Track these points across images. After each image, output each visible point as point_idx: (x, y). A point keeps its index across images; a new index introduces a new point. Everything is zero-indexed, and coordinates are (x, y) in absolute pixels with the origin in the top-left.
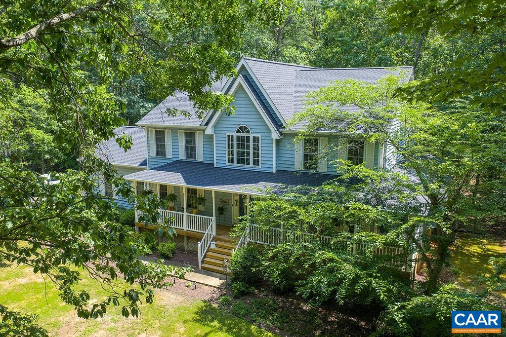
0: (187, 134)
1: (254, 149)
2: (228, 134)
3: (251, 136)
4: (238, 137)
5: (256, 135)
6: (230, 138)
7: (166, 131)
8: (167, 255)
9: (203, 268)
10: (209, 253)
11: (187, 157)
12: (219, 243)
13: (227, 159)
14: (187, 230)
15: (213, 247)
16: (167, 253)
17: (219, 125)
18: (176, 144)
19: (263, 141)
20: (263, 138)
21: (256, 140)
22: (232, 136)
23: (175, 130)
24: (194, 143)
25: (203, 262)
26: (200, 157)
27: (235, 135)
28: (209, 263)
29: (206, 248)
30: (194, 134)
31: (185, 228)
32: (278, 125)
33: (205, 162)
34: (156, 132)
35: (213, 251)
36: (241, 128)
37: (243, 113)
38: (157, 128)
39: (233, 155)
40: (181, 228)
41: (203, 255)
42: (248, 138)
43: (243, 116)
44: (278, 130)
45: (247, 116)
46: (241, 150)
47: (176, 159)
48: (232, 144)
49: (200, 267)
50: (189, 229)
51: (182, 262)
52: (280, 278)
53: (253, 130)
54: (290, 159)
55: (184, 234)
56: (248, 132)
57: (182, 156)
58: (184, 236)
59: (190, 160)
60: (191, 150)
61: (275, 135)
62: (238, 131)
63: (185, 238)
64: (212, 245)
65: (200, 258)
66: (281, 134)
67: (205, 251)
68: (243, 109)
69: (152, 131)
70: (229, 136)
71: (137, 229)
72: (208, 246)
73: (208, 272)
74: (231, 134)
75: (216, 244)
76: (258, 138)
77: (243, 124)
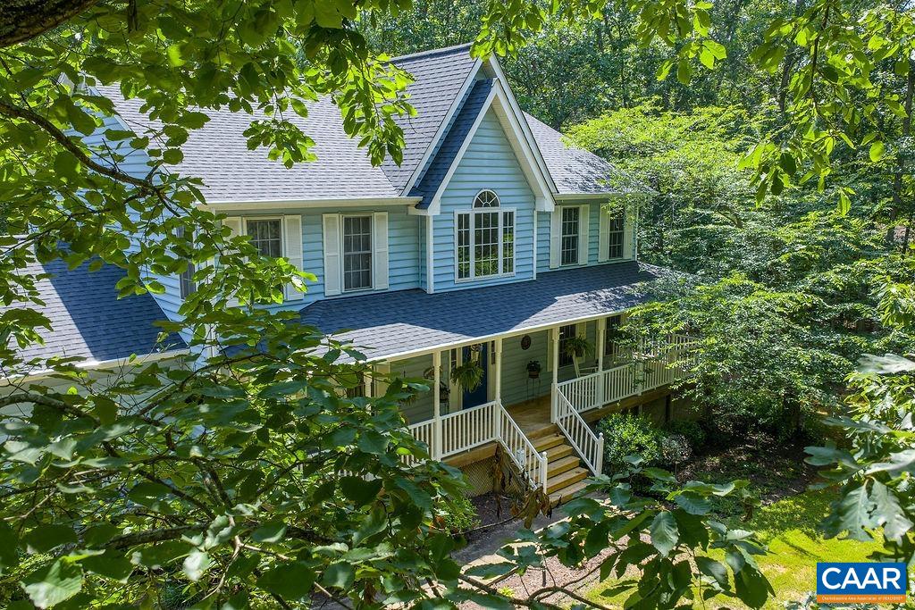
0: (348, 224)
2: (458, 211)
4: (478, 216)
5: (508, 210)
6: (463, 220)
7: (285, 220)
13: (456, 270)
19: (521, 220)
20: (520, 213)
21: (508, 217)
22: (467, 216)
23: (312, 215)
24: (366, 247)
26: (381, 279)
27: (472, 212)
33: (391, 289)
34: (251, 225)
36: (483, 196)
37: (486, 163)
39: (468, 259)
42: (495, 216)
43: (486, 170)
46: (482, 245)
48: (467, 233)
53: (503, 200)
56: (495, 204)
62: (478, 204)
70: (460, 216)
74: (464, 212)
76: (511, 214)
77: (486, 188)
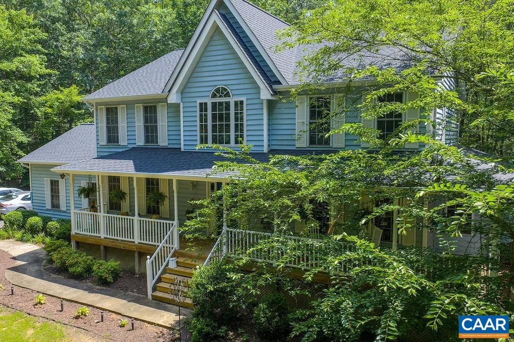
0: (146, 109)
1: (236, 119)
2: (199, 101)
3: (232, 100)
4: (214, 105)
5: (239, 99)
6: (203, 107)
7: (120, 107)
8: (106, 278)
9: (155, 298)
10: (167, 276)
11: (147, 140)
12: (181, 260)
13: (198, 138)
14: (140, 243)
15: (172, 265)
16: (105, 275)
17: (187, 90)
18: (132, 124)
19: (250, 107)
20: (250, 102)
21: (239, 105)
22: (206, 104)
23: (130, 104)
24: (156, 122)
25: (154, 289)
26: (163, 140)
27: (209, 101)
28: (164, 290)
29: (162, 268)
30: (155, 107)
31: (137, 240)
32: (272, 80)
33: (169, 147)
34: (108, 109)
35: (172, 272)
36: (217, 90)
37: (221, 68)
38: (107, 105)
39: (206, 132)
40: (132, 240)
41: (156, 277)
42: (228, 104)
43: (221, 73)
44: (271, 87)
45: (227, 72)
47: (131, 146)
48: (206, 115)
49: (150, 297)
50: (142, 241)
51: (126, 289)
52: (270, 311)
53: (234, 92)
54: (289, 132)
55: (135, 249)
56: (227, 95)
57: (140, 141)
58: (134, 252)
59: (150, 145)
60: (151, 131)
61: (266, 94)
62: (214, 96)
63: (136, 255)
64: (170, 262)
65: (150, 283)
66: (275, 93)
67: (159, 273)
68: (220, 63)
69: (101, 109)
70: (201, 104)
71: (73, 243)
72: (164, 264)
73: (160, 303)
74: (203, 101)
75: (177, 262)
76: (242, 102)
77: (220, 85)
